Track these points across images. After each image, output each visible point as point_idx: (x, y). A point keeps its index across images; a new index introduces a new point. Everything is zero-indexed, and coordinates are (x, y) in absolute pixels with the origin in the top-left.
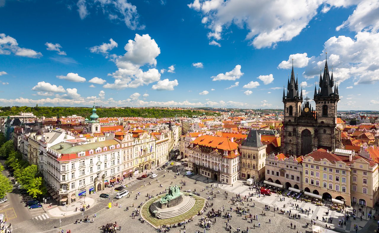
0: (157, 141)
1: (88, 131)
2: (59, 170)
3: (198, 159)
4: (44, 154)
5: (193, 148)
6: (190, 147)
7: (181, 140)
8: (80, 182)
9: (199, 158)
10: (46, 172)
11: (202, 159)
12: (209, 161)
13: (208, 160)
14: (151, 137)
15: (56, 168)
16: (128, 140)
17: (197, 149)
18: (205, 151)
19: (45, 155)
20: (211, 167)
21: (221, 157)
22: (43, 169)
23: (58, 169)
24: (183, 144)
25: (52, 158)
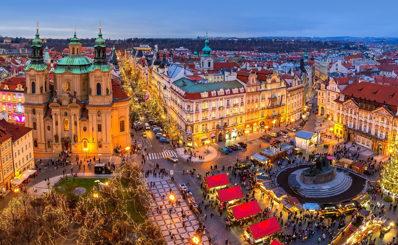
0: (289, 89)
1: (200, 66)
2: (184, 109)
3: (353, 119)
4: (167, 88)
5: (345, 101)
6: (340, 100)
7: (321, 88)
8: (203, 127)
9: (353, 117)
10: (170, 108)
11: (360, 119)
12: (370, 124)
13: (369, 122)
14: (281, 82)
15: (181, 106)
16: (253, 83)
17: (351, 103)
18: (364, 107)
19: (169, 90)
20: (373, 133)
21: (392, 117)
22: (166, 104)
23: (183, 107)
24: (324, 94)
25: (176, 95)
